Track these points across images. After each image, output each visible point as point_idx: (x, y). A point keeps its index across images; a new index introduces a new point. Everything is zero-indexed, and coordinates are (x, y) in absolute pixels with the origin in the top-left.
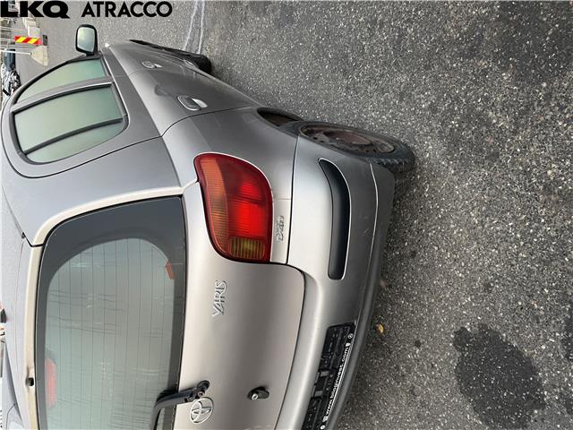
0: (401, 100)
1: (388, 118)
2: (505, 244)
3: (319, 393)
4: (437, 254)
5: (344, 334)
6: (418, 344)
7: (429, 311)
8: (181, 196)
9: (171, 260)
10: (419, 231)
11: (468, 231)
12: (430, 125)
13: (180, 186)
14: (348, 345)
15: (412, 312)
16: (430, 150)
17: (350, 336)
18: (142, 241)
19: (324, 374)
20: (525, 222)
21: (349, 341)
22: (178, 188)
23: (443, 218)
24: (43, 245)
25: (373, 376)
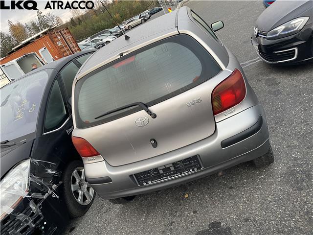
0: (287, 147)
1: (276, 147)
2: (271, 214)
3: (161, 172)
4: (240, 195)
5: (195, 166)
6: (195, 212)
7: (214, 207)
8: (222, 70)
9: (200, 77)
10: (243, 184)
11: (262, 199)
12: (289, 162)
13: (226, 67)
14: (191, 170)
15: (207, 202)
16: (279, 167)
17: (196, 169)
18: (201, 64)
19: (172, 168)
20: (287, 214)
21: (193, 170)
22: (225, 68)
23: (258, 189)
24: (180, 34)
25: (162, 206)
